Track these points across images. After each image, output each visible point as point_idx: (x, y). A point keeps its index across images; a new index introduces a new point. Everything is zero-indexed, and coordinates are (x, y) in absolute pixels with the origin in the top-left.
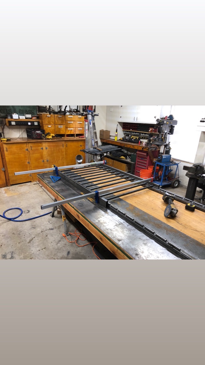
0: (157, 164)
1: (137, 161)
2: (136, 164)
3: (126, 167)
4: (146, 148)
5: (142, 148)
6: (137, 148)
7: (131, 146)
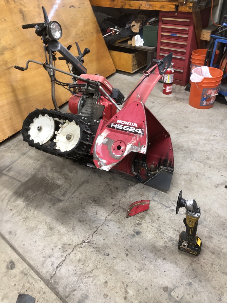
0: (218, 42)
1: (159, 43)
2: (158, 50)
3: (133, 62)
4: (188, 4)
5: (174, 6)
6: (160, 8)
7: (141, 5)
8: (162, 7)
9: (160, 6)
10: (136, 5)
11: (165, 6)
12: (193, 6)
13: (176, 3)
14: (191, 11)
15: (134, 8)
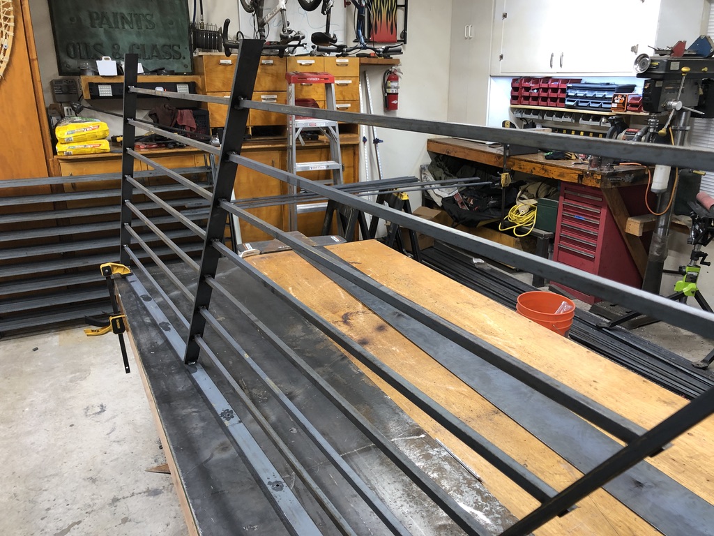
4: (595, 175)
5: (577, 177)
6: (559, 176)
7: (534, 168)
8: (562, 175)
9: (559, 174)
10: (528, 167)
11: (565, 175)
12: (602, 180)
14: (598, 186)
15: (525, 171)
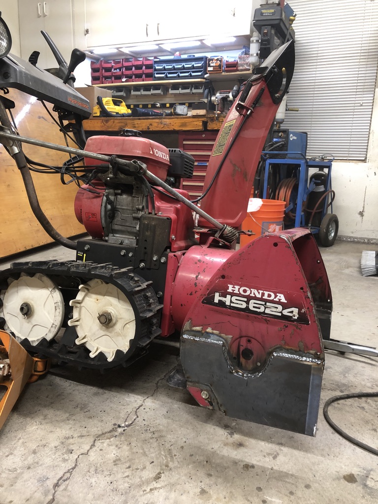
5: (201, 123)
7: (151, 124)
8: (184, 125)
9: (180, 124)
10: (144, 125)
11: (187, 124)
13: (203, 119)
